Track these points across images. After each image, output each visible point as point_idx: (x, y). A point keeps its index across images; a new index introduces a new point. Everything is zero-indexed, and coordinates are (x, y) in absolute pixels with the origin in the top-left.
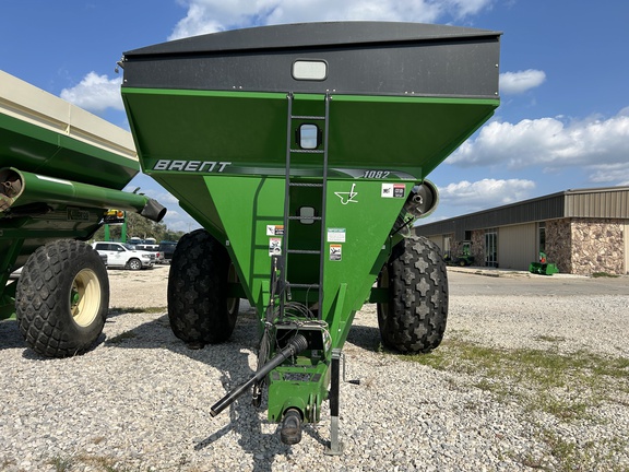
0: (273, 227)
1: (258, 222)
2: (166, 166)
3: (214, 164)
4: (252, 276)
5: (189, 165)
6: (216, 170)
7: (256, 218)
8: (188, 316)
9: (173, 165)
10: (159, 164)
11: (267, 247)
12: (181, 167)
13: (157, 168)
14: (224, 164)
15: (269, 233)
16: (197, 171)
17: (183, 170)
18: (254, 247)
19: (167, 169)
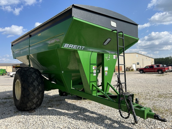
0: (94, 67)
1: (91, 65)
2: (68, 46)
3: (81, 47)
4: (90, 82)
5: (74, 46)
6: (81, 49)
7: (90, 64)
8: (34, 100)
9: (70, 46)
10: (65, 45)
11: (93, 73)
12: (72, 47)
13: (65, 46)
14: (83, 47)
15: (94, 69)
16: (76, 49)
17: (73, 48)
18: (90, 73)
19: (68, 47)
